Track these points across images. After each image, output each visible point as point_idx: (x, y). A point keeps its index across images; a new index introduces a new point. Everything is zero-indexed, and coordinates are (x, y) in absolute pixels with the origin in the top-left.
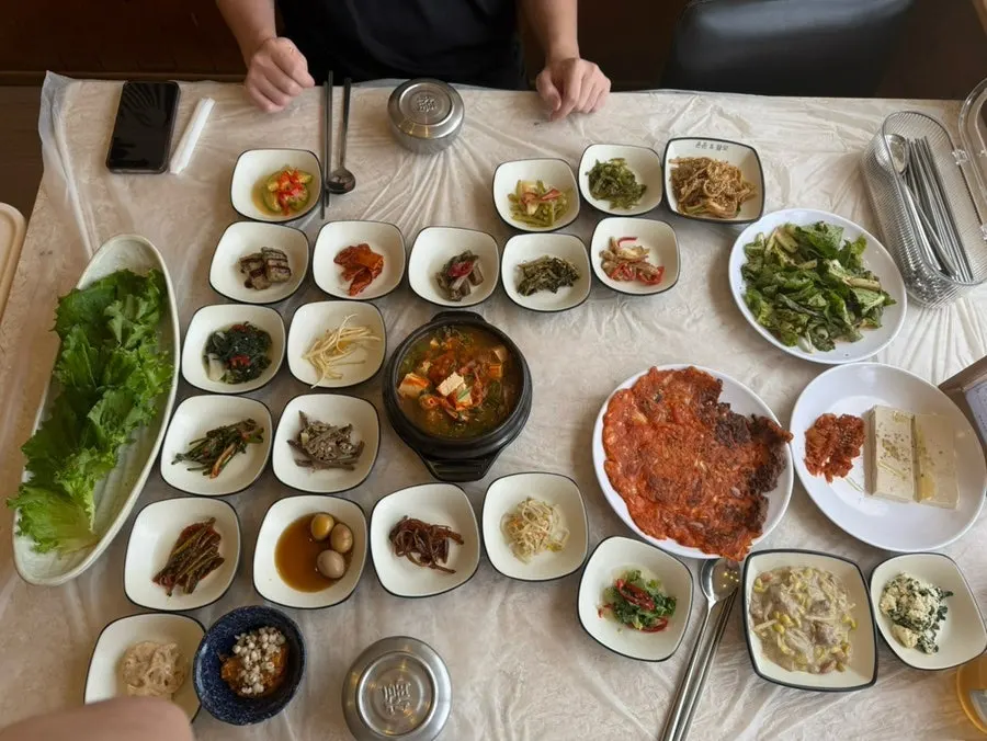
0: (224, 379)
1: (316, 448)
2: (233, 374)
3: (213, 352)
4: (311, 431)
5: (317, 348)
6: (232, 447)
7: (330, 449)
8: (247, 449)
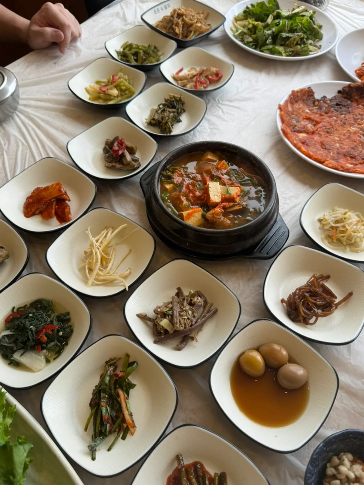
0: (48, 361)
1: (182, 321)
2: (49, 350)
3: (13, 352)
4: (164, 315)
5: (91, 270)
6: (121, 392)
7: (190, 312)
8: (133, 382)
